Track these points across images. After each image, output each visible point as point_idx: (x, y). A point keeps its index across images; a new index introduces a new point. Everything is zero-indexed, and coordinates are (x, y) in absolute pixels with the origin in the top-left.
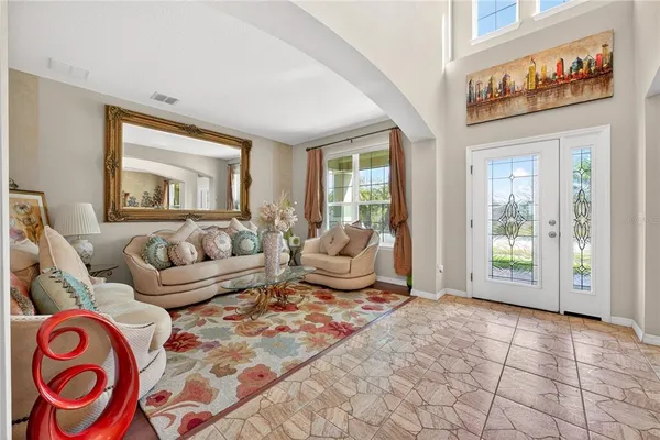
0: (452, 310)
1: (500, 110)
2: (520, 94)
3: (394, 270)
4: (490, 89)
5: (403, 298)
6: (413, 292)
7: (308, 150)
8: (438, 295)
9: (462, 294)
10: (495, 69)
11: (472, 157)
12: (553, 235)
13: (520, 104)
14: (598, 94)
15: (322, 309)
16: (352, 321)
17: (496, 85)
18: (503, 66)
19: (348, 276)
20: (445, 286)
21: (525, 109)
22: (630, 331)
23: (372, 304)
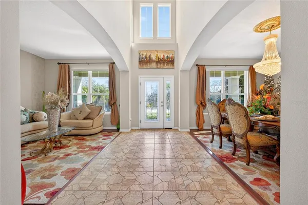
0: (135, 134)
1: (149, 66)
2: (154, 62)
3: (111, 123)
4: (146, 58)
5: (117, 133)
6: (120, 131)
7: (59, 64)
8: (130, 130)
9: (137, 128)
10: (147, 51)
11: (141, 80)
12: (162, 106)
13: (154, 65)
14: (171, 67)
15: (84, 143)
16: (101, 144)
17: (148, 57)
18: (150, 51)
19: (91, 128)
20: (132, 126)
21: (155, 67)
22: (178, 130)
23: (106, 137)
